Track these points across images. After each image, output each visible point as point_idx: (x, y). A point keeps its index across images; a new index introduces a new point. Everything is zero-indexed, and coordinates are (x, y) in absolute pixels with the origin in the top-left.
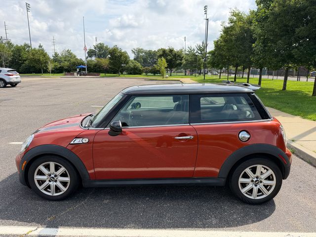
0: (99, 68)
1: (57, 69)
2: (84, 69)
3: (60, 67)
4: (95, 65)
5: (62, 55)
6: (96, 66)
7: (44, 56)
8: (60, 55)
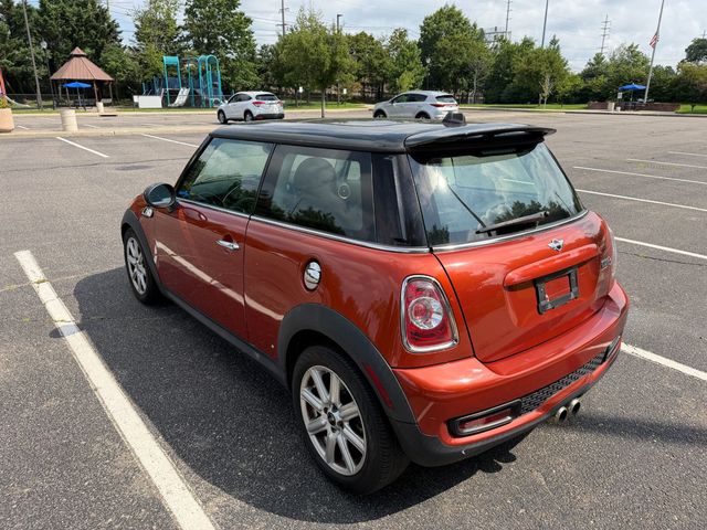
0: (685, 89)
1: (575, 94)
2: (640, 94)
3: (585, 89)
4: (677, 82)
5: (612, 59)
6: (676, 85)
7: (551, 63)
8: (607, 60)
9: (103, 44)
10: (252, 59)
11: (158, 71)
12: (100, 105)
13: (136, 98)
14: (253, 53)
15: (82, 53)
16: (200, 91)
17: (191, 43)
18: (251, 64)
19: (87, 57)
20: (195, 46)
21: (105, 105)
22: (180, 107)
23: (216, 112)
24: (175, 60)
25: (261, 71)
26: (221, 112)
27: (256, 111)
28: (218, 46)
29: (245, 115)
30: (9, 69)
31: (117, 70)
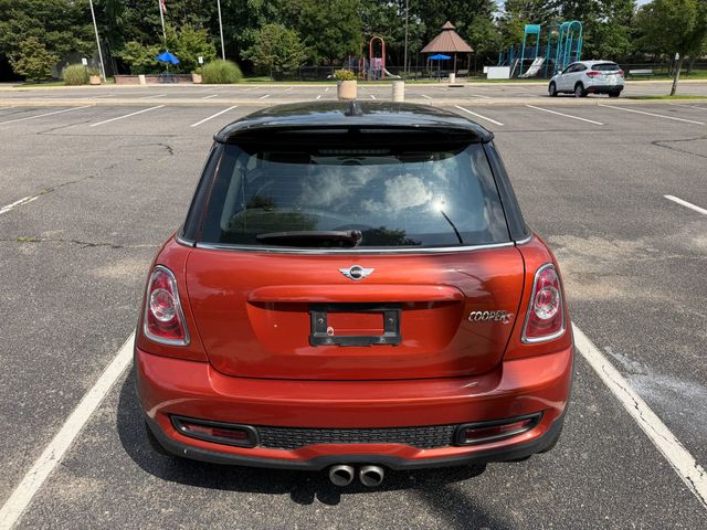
9: (472, 16)
10: (628, 23)
11: (518, 40)
12: (453, 75)
13: (486, 69)
14: (630, 15)
15: (452, 27)
16: (556, 61)
17: (560, 8)
18: (625, 28)
19: (456, 31)
20: (563, 12)
21: (457, 76)
22: (530, 78)
23: (548, 83)
24: (536, 28)
25: (635, 36)
26: (553, 83)
27: (589, 83)
28: (588, 11)
29: (576, 87)
30: (391, 44)
31: (479, 41)
